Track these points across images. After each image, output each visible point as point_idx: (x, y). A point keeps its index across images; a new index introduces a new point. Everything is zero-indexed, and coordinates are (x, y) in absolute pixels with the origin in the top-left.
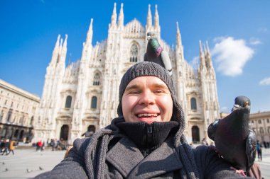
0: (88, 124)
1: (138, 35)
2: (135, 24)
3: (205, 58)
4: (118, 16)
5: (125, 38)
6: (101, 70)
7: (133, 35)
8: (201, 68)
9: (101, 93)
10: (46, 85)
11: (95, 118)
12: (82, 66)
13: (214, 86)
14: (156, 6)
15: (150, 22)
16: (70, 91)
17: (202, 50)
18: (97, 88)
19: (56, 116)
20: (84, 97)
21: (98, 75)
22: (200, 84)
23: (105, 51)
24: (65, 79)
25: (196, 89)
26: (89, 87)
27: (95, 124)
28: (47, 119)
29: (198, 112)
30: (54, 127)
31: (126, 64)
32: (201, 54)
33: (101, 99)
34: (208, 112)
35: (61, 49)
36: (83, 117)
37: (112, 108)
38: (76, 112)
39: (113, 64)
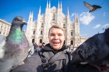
0: (40, 39)
1: (55, 11)
2: (54, 8)
3: (77, 19)
4: (48, 5)
5: (51, 12)
6: (43, 23)
7: (53, 12)
8: (75, 22)
9: (44, 30)
10: (27, 27)
11: (42, 37)
12: (38, 22)
13: (79, 29)
14: (61, 1)
15: (59, 7)
16: (34, 29)
17: (75, 17)
18: (42, 28)
19: (31, 36)
20: (39, 31)
21: (42, 24)
22: (74, 28)
23: (45, 17)
24: (33, 25)
25: (73, 29)
26: (40, 28)
27: (42, 39)
28: (28, 37)
29: (73, 36)
30: (30, 39)
31: (51, 21)
32: (75, 18)
33: (44, 32)
34: (76, 36)
35: (31, 16)
36: (38, 37)
37: (47, 34)
38: (36, 35)
39: (47, 21)
